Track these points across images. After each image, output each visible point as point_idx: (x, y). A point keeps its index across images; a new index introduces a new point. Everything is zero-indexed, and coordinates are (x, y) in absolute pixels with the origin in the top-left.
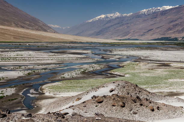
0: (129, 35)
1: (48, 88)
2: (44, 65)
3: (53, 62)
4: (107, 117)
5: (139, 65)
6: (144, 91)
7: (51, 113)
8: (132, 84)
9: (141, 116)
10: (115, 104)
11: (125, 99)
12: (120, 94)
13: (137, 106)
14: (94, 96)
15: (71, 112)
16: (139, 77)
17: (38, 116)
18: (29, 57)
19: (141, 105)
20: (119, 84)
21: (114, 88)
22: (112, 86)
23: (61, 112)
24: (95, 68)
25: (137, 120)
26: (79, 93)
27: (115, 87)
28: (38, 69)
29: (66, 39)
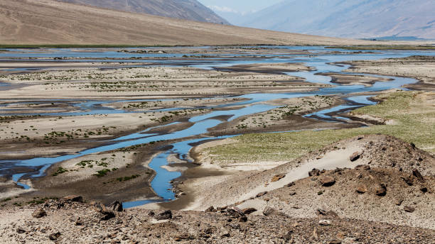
0: (395, 28)
1: (208, 152)
2: (198, 98)
3: (218, 93)
4: (345, 219)
5: (418, 96)
6: (432, 159)
7: (215, 208)
8: (402, 143)
9: (423, 216)
10: (362, 187)
11: (387, 177)
12: (375, 166)
13: (415, 193)
14: (314, 169)
15: (260, 206)
16: (417, 124)
17: (187, 215)
18: (163, 81)
19: (424, 190)
20: (371, 143)
21: (360, 152)
22: (356, 148)
23: (238, 206)
24: (317, 104)
25: (414, 226)
26: (281, 163)
27: (364, 148)
28: (185, 109)
29: (248, 39)
